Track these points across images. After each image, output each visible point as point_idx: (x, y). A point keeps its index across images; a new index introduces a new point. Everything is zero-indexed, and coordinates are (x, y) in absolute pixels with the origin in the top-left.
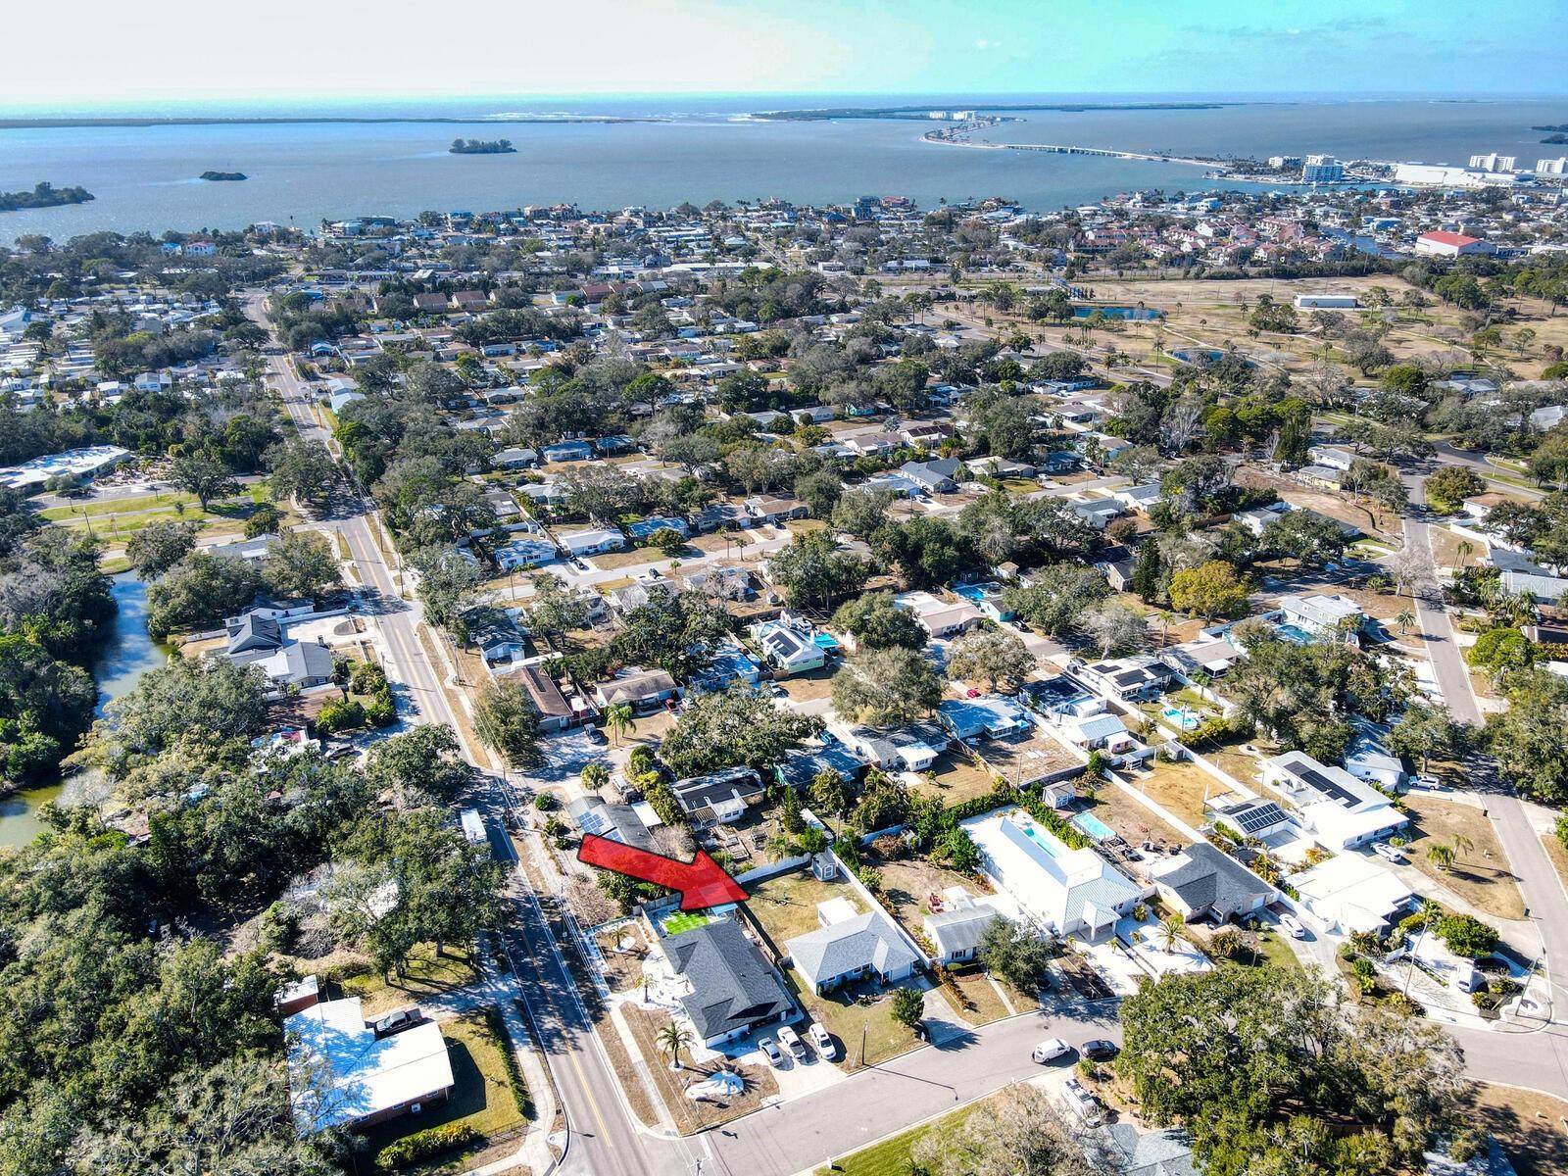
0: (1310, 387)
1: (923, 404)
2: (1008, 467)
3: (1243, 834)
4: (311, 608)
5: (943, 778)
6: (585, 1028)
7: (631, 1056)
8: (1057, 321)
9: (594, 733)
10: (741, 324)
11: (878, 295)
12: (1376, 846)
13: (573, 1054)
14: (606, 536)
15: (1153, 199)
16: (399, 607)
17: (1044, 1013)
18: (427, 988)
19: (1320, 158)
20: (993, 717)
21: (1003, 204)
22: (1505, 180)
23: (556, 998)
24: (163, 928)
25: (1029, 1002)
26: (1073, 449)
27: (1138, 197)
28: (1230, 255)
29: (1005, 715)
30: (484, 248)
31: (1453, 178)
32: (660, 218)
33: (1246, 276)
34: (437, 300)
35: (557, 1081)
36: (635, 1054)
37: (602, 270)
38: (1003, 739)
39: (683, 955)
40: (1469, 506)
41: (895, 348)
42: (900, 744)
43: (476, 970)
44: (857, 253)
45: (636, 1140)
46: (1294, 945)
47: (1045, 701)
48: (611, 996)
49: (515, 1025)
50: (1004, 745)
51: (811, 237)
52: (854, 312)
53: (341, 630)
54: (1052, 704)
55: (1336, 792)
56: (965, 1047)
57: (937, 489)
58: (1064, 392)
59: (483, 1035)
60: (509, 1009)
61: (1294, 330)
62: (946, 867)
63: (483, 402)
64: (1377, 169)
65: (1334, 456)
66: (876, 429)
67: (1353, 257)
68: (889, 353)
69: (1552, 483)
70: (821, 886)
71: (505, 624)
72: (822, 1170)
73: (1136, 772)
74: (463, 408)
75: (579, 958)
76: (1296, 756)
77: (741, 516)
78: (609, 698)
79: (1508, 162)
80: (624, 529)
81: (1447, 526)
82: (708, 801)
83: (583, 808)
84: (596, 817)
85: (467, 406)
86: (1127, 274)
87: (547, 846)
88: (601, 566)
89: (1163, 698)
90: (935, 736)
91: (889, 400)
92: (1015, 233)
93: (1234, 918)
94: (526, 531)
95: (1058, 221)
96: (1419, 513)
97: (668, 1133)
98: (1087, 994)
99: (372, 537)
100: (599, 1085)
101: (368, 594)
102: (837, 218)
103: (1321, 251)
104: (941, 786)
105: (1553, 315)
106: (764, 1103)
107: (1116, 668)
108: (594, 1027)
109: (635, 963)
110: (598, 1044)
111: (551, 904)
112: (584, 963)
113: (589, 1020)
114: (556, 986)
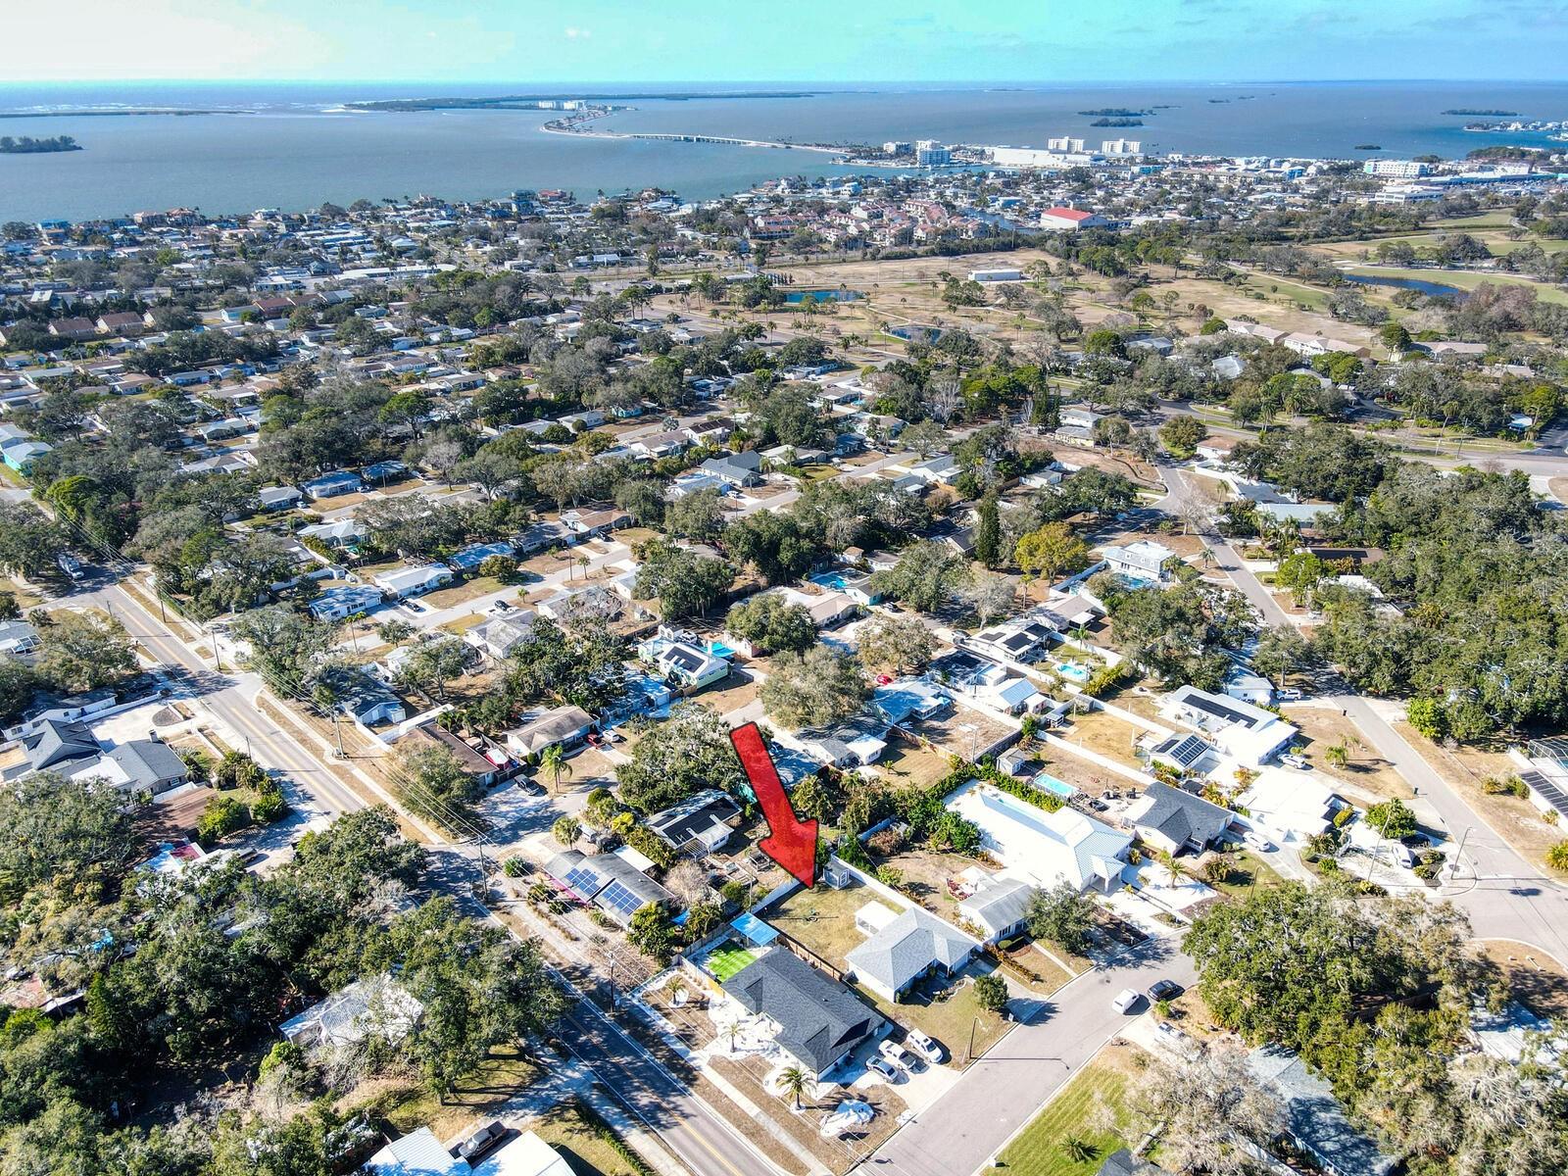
0: (1031, 356)
1: (691, 402)
2: (804, 455)
3: (1180, 768)
4: (112, 700)
5: (899, 765)
6: (682, 1092)
7: (747, 1111)
8: (771, 307)
9: (531, 784)
10: (456, 332)
11: (589, 293)
12: (1282, 757)
13: (685, 1124)
14: (432, 573)
15: (798, 185)
16: (220, 682)
17: (1099, 968)
18: (490, 1097)
19: (929, 143)
20: (918, 700)
21: (661, 194)
22: (1084, 160)
23: (637, 1072)
24: (177, 1109)
25: (1082, 960)
26: (853, 431)
27: (784, 183)
28: (895, 236)
29: (926, 694)
30: (105, 263)
31: (1042, 160)
32: (303, 221)
33: (915, 255)
34: (79, 326)
35: (682, 1156)
36: (751, 1109)
37: (265, 281)
38: (931, 718)
39: (754, 993)
40: (1201, 450)
41: (631, 346)
42: (848, 740)
43: (535, 1064)
44: (541, 249)
46: (1264, 857)
47: (955, 675)
48: (692, 1054)
49: (609, 1111)
50: (935, 724)
51: (484, 236)
52: (568, 311)
53: (163, 719)
54: (963, 678)
55: (1235, 717)
56: (1049, 1017)
57: (746, 483)
58: (813, 376)
59: (581, 1131)
60: (594, 1096)
61: (982, 303)
62: (944, 851)
63: (200, 439)
64: (975, 153)
65: (1077, 416)
66: (656, 429)
67: (998, 234)
68: (625, 351)
69: (1255, 424)
70: (841, 895)
71: (369, 683)
72: (987, 1170)
73: (1061, 729)
74: (176, 446)
75: (638, 1023)
76: (1187, 690)
77: (565, 534)
78: (529, 744)
79: (1079, 144)
80: (444, 560)
81: (1192, 469)
82: (692, 832)
83: (567, 866)
84: (586, 872)
85: (182, 445)
86: (813, 259)
87: (541, 914)
88: (437, 604)
89: (1048, 655)
90: (875, 726)
91: (652, 397)
92: (687, 222)
93: (1210, 845)
94: (332, 578)
95: (721, 209)
96: (1164, 460)
98: (1126, 941)
99: (142, 608)
100: (729, 1149)
101: (174, 673)
102: (501, 214)
103: (969, 230)
104: (899, 774)
105: (1176, 278)
106: (900, 1121)
107: (1001, 635)
108: (691, 1090)
109: (700, 1014)
110: (706, 1107)
111: (578, 974)
112: (647, 1027)
113: (682, 1085)
114: (629, 1059)
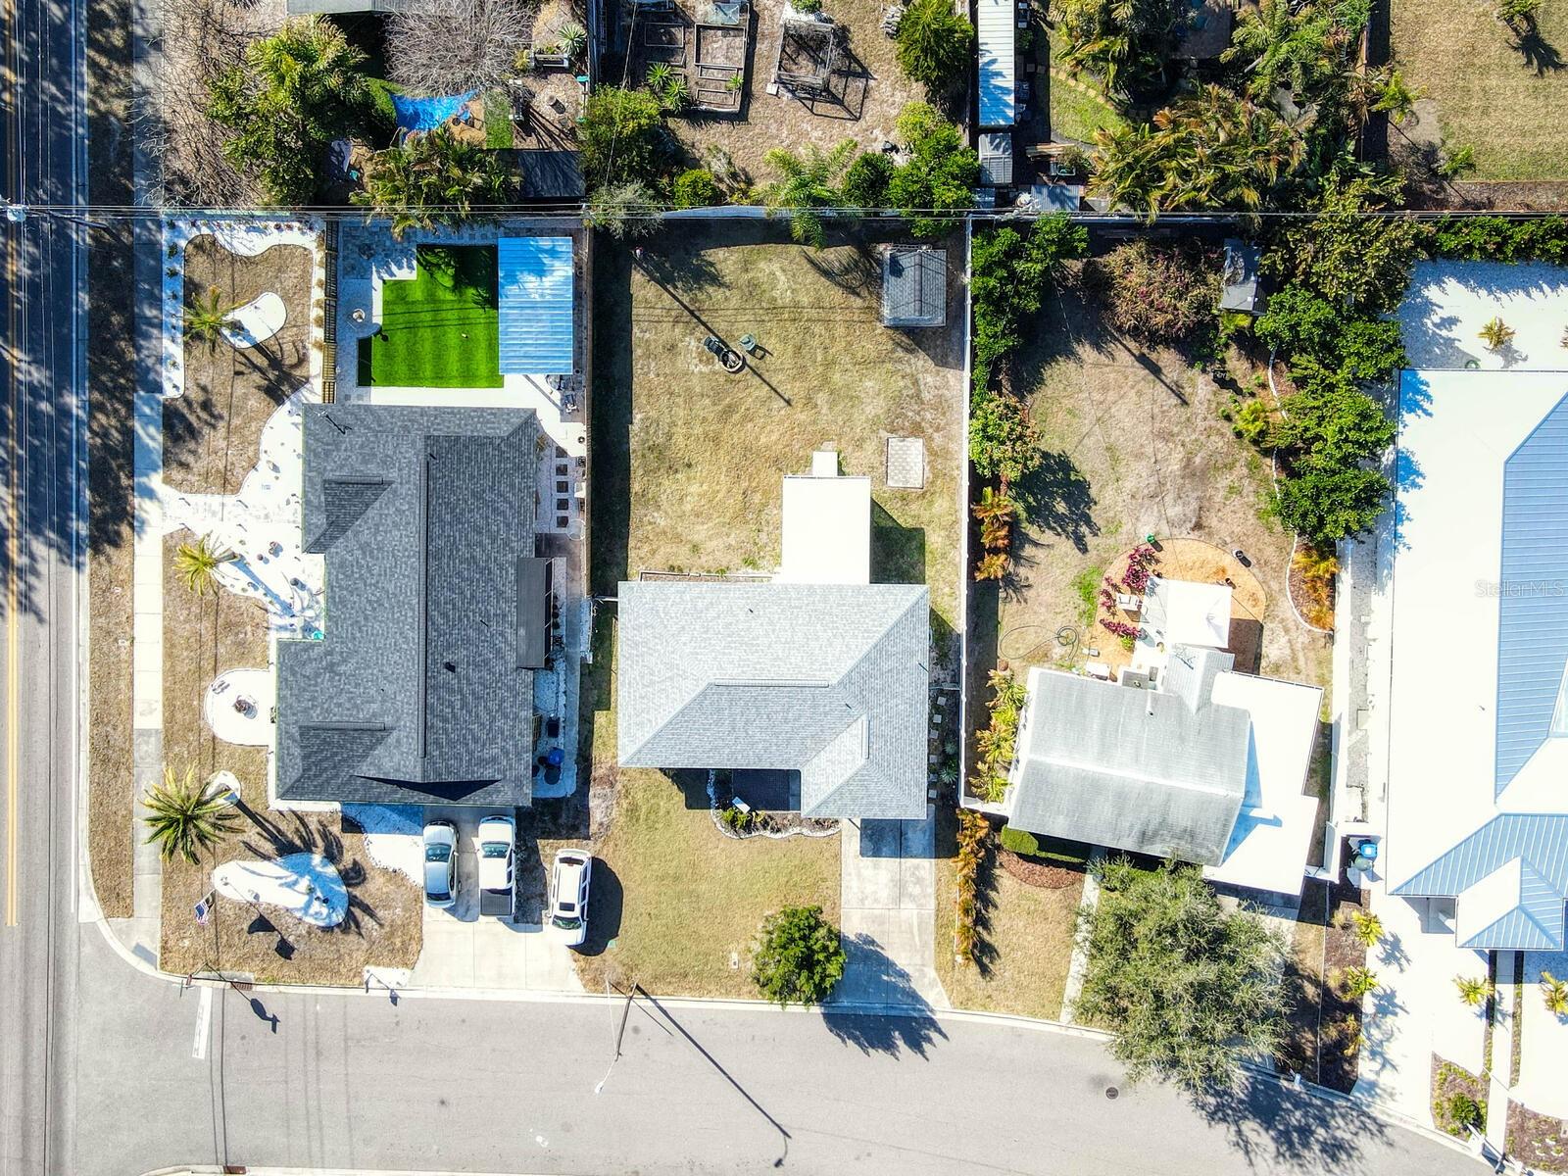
7: (138, 707)
23: (29, 424)
36: (148, 713)
45: (71, 935)
48: (158, 482)
56: (889, 1046)
70: (875, 340)
75: (127, 301)
97: (140, 951)
106: (370, 975)
108: (87, 558)
109: (256, 401)
110: (80, 626)
111: (117, 38)
112: (135, 330)
113: (81, 528)
114: (39, 376)
